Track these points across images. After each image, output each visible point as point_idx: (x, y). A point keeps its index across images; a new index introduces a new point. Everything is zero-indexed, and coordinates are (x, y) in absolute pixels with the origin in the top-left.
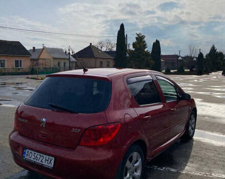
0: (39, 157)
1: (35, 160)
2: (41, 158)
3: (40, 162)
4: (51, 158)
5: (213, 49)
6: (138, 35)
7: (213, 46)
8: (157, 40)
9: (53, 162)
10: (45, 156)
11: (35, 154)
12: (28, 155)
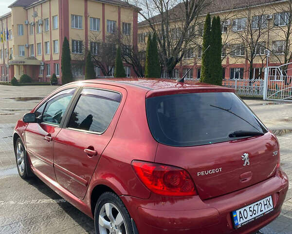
0: (256, 208)
1: (254, 216)
3: (259, 214)
9: (271, 202)
10: (262, 201)
11: (251, 207)
12: (242, 217)
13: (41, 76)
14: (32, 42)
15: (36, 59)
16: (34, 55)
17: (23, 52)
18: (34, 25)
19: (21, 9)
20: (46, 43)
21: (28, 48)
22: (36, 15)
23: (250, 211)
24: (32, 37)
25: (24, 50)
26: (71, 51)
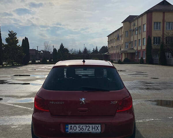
0: (84, 128)
1: (81, 131)
2: (87, 128)
3: (86, 131)
4: (97, 125)
5: (62, 46)
6: (10, 32)
7: (62, 44)
8: (26, 37)
9: (99, 128)
10: (91, 126)
11: (80, 126)
12: (72, 129)
13: (136, 58)
14: (132, 40)
15: (134, 49)
16: (133, 47)
17: (128, 46)
18: (134, 30)
19: (128, 23)
20: (139, 40)
21: (130, 43)
22: (134, 25)
23: (79, 128)
24: (132, 38)
25: (128, 45)
26: (152, 43)
